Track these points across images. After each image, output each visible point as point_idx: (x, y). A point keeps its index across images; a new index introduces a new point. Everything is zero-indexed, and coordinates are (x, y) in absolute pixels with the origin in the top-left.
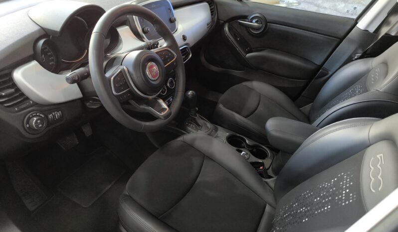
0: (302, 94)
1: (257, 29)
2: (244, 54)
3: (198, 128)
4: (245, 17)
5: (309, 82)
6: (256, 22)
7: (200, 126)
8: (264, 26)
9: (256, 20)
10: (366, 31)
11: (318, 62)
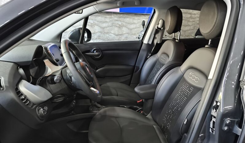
0: (131, 83)
1: (98, 55)
2: (95, 71)
3: (99, 109)
4: (89, 51)
5: (133, 75)
6: (96, 52)
7: (100, 107)
8: (101, 53)
9: (96, 51)
10: (148, 44)
11: (133, 64)
